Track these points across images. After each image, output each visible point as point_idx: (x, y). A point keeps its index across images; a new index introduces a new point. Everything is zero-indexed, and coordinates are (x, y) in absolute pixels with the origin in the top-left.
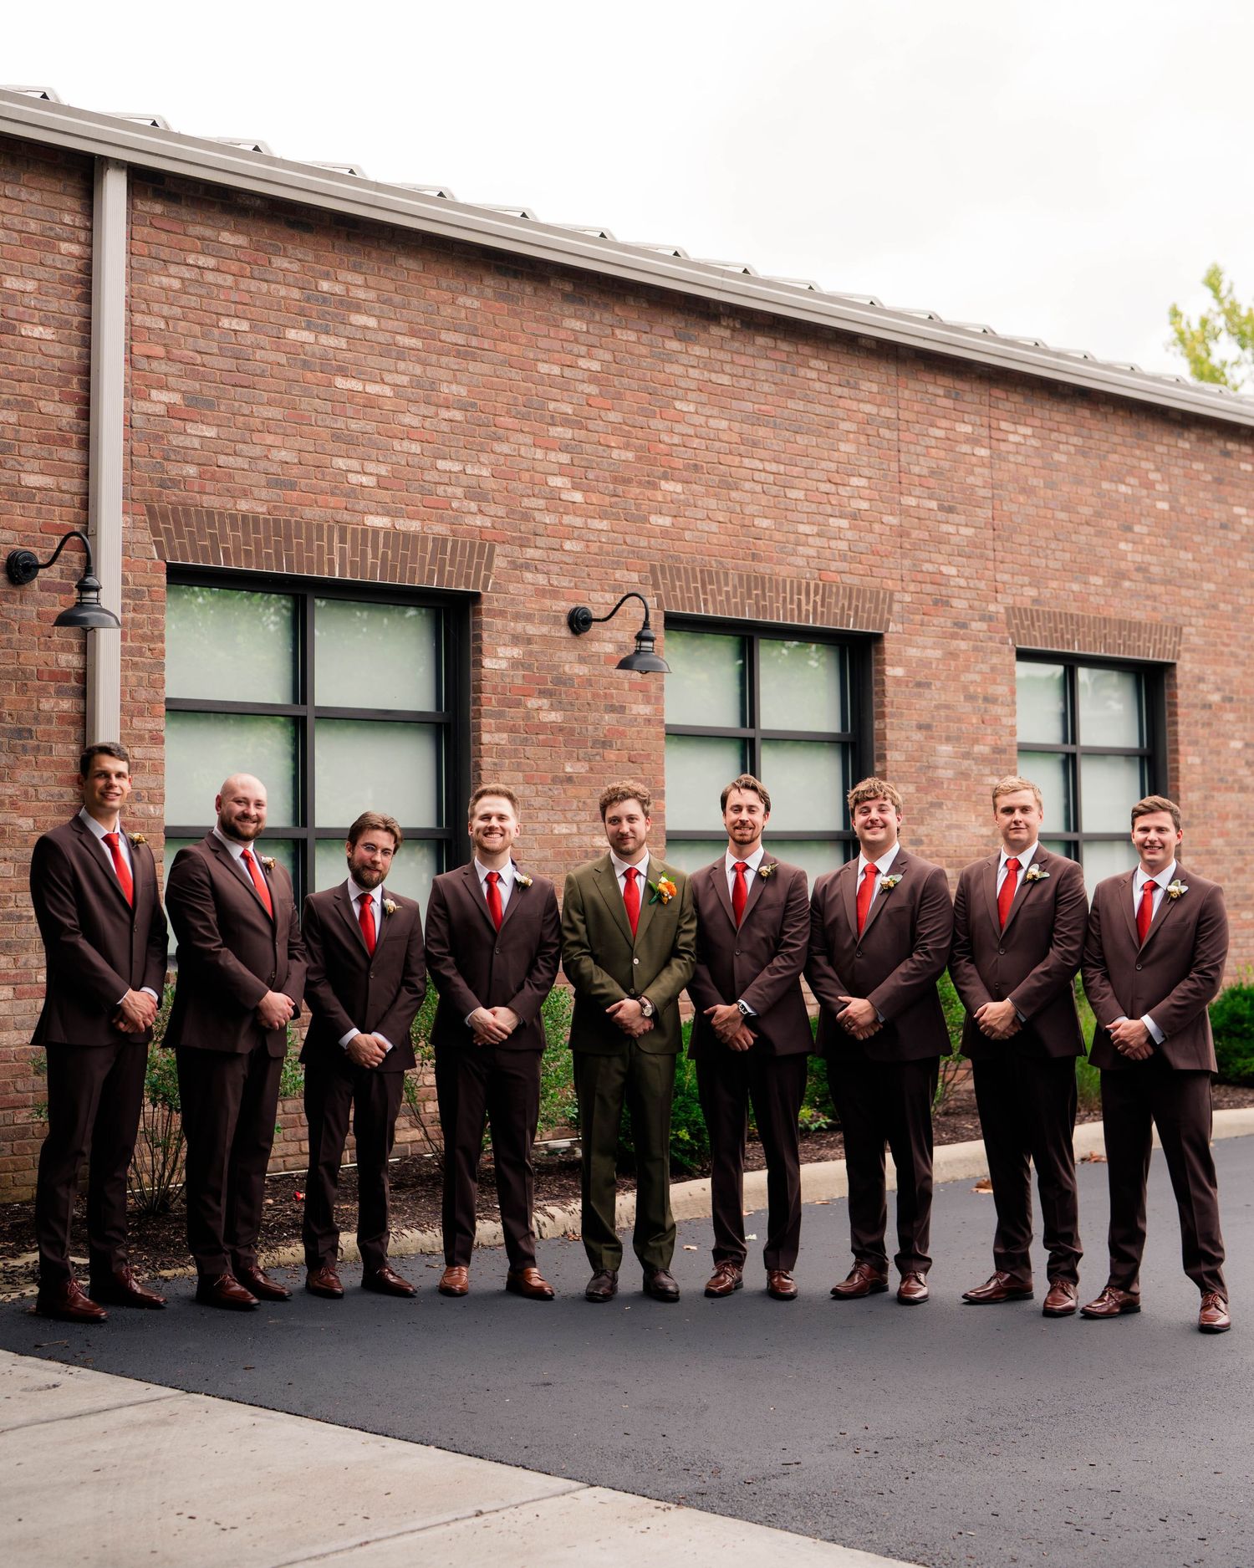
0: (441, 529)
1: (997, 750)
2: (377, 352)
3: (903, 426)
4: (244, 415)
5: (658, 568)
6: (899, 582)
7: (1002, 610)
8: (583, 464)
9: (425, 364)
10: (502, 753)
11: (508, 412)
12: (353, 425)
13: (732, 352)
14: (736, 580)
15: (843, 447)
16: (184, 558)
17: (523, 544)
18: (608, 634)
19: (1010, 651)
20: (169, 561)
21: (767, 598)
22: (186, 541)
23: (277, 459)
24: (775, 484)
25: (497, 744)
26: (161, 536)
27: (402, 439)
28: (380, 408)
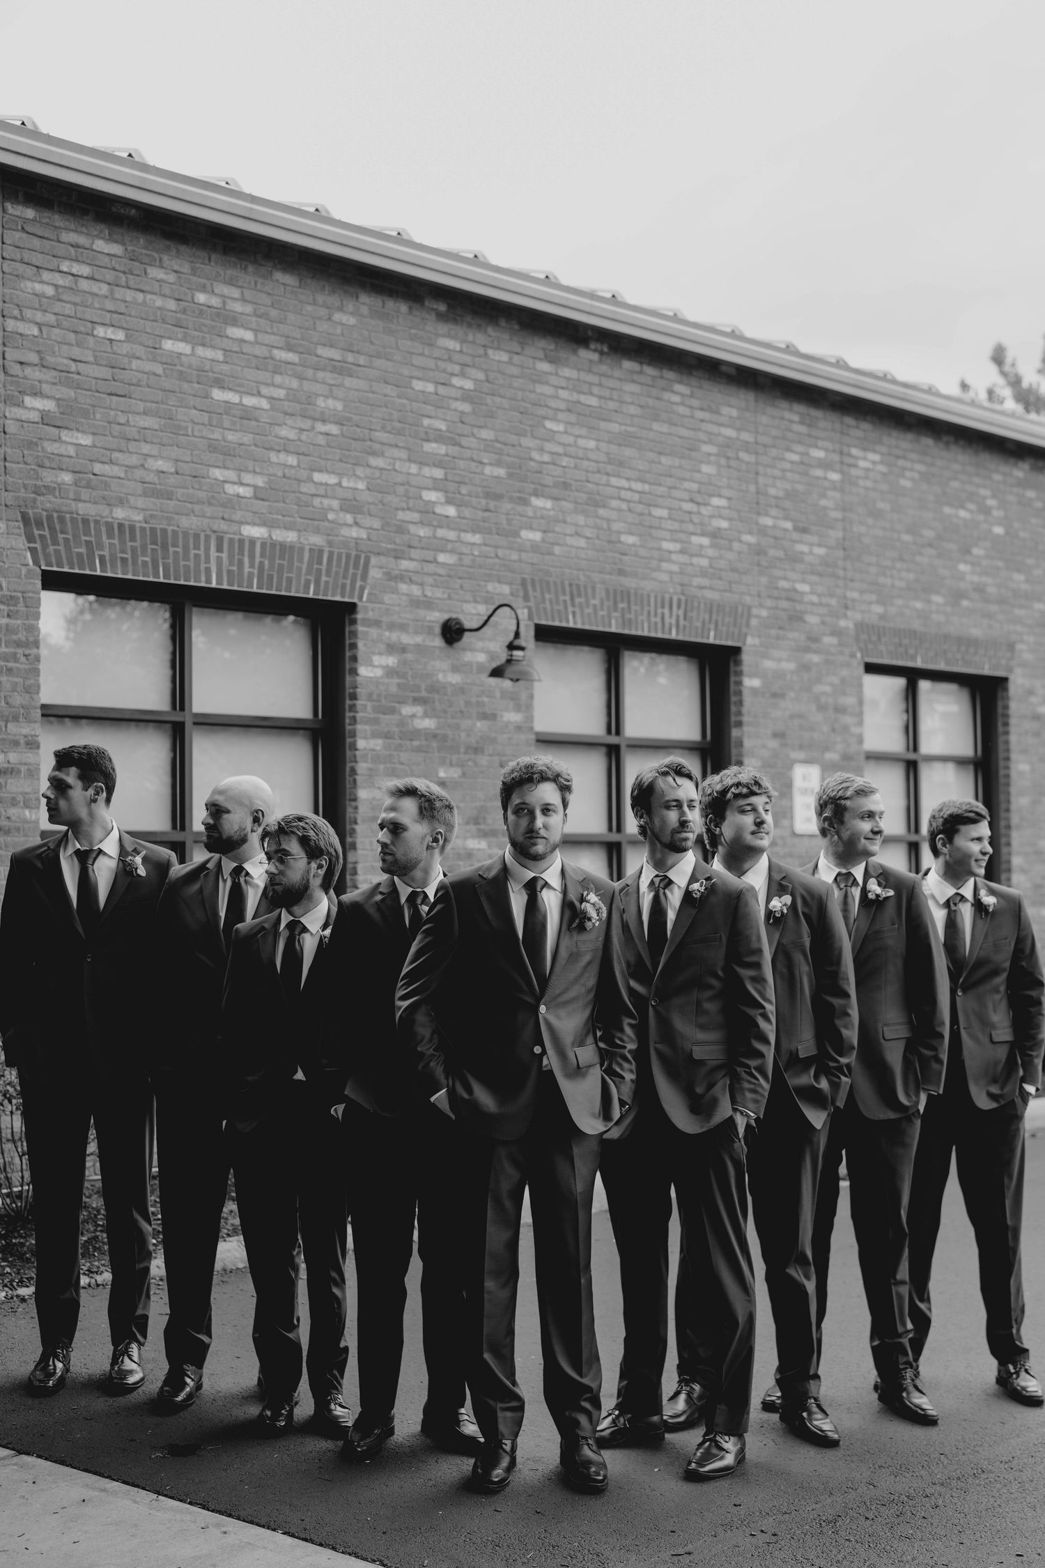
0: (317, 540)
1: (847, 757)
2: (253, 365)
3: (761, 449)
4: (119, 424)
5: (529, 582)
6: (757, 598)
7: (851, 625)
8: (457, 479)
9: (301, 378)
10: (377, 758)
11: (383, 428)
12: (231, 437)
13: (601, 375)
14: (603, 594)
15: (706, 469)
16: (60, 564)
17: (398, 557)
18: (480, 644)
19: (860, 664)
20: (43, 568)
21: (633, 612)
22: (61, 548)
23: (154, 468)
24: (640, 502)
25: (373, 750)
26: (35, 542)
27: (279, 451)
28: (257, 421)
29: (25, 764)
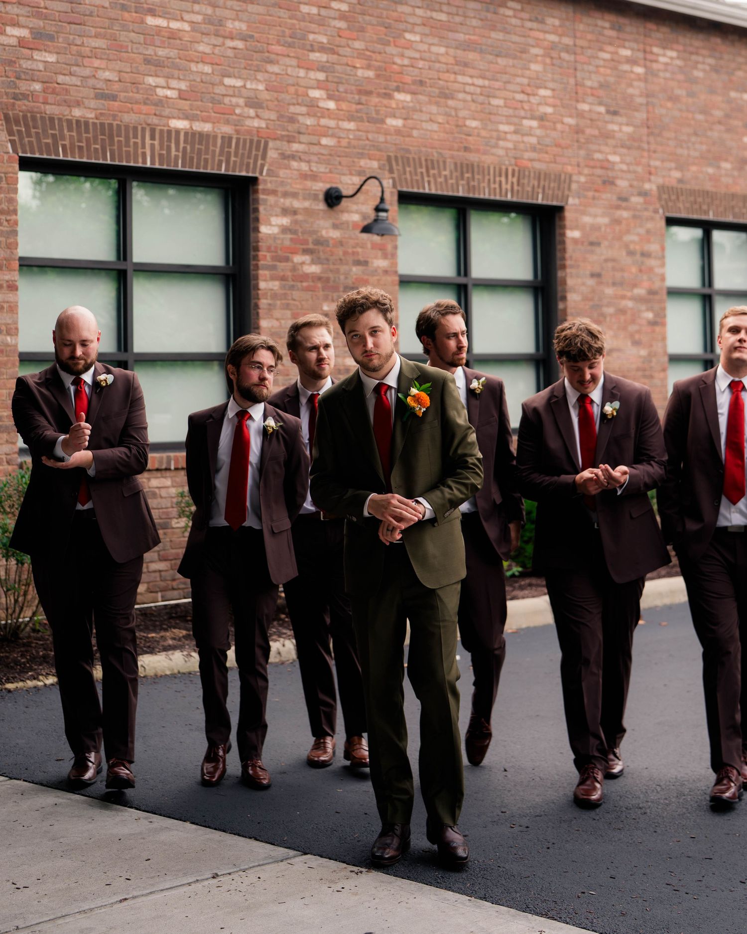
0: (227, 129)
1: (652, 292)
3: (579, 50)
4: (76, 45)
5: (393, 158)
6: (576, 168)
7: (654, 188)
8: (335, 80)
9: (214, 6)
10: (275, 296)
11: (278, 43)
12: (161, 52)
14: (452, 167)
15: (535, 67)
16: (33, 152)
17: (290, 140)
18: (354, 207)
19: (661, 218)
20: (20, 154)
21: (476, 180)
22: (33, 139)
23: (103, 78)
24: (481, 94)
25: (272, 290)
26: (14, 136)
27: (198, 62)
28: (181, 39)
29: (8, 302)
